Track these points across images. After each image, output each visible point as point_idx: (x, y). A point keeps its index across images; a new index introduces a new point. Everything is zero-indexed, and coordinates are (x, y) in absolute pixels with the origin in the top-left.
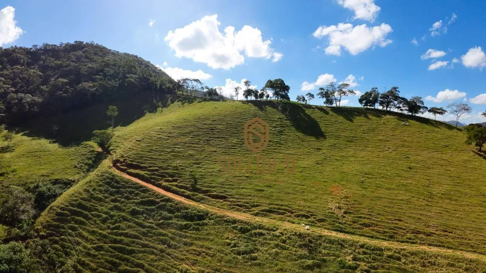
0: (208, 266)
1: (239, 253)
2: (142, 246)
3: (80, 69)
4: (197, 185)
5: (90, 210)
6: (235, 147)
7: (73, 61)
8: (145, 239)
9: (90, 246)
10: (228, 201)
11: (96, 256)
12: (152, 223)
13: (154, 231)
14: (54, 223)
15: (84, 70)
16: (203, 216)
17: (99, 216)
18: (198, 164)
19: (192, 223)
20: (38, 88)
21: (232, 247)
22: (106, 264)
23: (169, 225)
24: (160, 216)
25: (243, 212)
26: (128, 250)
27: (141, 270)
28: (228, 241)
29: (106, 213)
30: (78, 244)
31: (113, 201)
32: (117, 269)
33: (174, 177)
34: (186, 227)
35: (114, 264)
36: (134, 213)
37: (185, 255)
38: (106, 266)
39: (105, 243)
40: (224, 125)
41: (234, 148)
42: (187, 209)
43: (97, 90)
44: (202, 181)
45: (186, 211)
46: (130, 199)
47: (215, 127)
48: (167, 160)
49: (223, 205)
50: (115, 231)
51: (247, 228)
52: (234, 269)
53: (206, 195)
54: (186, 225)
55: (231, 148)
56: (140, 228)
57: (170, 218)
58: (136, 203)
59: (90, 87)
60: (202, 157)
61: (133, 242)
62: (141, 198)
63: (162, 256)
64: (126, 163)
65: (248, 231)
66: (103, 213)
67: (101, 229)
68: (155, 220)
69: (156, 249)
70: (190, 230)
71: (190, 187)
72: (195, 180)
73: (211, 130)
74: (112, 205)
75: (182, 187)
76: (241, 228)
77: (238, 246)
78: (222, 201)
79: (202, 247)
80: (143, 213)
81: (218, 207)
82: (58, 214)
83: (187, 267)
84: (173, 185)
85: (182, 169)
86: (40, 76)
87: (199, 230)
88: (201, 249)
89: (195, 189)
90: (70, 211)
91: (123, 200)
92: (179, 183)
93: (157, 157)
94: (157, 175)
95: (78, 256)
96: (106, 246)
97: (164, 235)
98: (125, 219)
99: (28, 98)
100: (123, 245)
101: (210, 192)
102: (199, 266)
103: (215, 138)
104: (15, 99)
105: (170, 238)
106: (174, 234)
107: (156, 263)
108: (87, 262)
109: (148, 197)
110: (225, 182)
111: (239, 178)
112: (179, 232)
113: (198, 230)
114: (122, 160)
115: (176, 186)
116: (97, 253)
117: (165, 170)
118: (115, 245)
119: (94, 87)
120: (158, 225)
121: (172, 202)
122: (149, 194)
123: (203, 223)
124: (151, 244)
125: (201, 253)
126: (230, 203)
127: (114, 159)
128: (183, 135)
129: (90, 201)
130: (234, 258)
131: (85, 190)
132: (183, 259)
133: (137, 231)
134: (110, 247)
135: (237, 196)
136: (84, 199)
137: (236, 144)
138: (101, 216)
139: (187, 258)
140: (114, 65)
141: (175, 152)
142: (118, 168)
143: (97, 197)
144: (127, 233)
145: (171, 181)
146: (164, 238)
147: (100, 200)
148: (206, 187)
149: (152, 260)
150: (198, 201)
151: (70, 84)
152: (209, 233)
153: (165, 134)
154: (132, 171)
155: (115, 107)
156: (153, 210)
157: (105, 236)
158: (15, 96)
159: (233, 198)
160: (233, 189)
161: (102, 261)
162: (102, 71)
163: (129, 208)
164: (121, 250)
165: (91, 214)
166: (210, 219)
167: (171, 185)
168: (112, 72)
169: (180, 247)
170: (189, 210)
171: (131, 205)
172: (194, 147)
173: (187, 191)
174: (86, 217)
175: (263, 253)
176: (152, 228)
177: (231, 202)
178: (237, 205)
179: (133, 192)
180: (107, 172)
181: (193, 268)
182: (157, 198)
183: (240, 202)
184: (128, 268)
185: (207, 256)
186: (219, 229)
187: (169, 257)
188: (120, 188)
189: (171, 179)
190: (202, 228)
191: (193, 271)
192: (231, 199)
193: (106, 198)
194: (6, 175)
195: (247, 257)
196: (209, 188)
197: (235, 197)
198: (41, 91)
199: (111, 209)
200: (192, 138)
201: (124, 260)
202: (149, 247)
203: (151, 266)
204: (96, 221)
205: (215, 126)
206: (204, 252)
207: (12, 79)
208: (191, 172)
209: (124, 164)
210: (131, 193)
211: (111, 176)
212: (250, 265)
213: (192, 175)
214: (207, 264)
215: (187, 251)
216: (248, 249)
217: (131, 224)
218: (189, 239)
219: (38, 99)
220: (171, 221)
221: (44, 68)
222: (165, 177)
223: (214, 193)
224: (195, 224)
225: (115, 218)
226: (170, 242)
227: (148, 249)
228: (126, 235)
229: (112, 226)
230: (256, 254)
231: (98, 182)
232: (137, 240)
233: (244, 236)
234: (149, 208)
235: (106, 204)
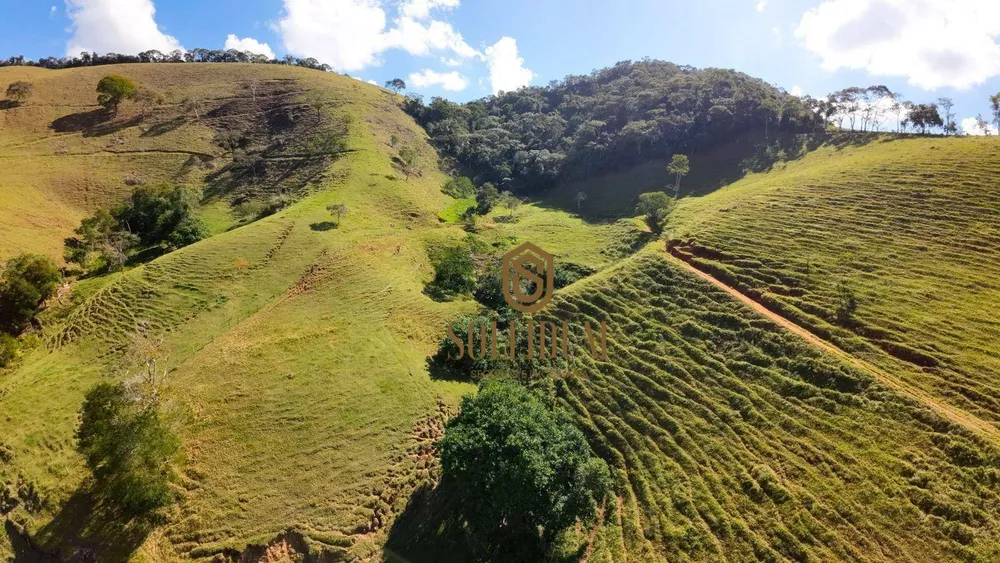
0: (828, 497)
1: (927, 506)
2: (685, 393)
3: (625, 103)
4: (853, 313)
5: (611, 309)
6: (987, 248)
7: (614, 94)
8: (697, 385)
9: (593, 361)
10: (938, 374)
11: (599, 379)
12: (721, 360)
13: (720, 376)
14: (551, 316)
15: (632, 102)
16: (854, 383)
17: (623, 321)
18: (867, 269)
19: (819, 389)
20: (560, 141)
21: (912, 483)
22: (610, 397)
23: (757, 375)
24: (742, 351)
25: (974, 413)
26: (656, 391)
27: (667, 433)
28: (908, 465)
29: (636, 319)
30: (577, 353)
31: (654, 303)
32: (624, 414)
33: (796, 286)
34: (799, 392)
35: (623, 403)
36: (689, 332)
37: (776, 448)
38: (608, 400)
39: (620, 365)
40: (956, 188)
41: (983, 251)
42: (816, 356)
43: (653, 133)
44: (871, 308)
45: (810, 359)
46: (688, 307)
47: (929, 191)
48: (784, 249)
49: (918, 379)
50: (643, 351)
51: (975, 454)
52: (897, 537)
53: (876, 344)
54: (800, 388)
55: (975, 249)
56: (691, 361)
57: (766, 364)
58: (697, 317)
59: (642, 129)
60: (881, 255)
61: (671, 381)
62: (711, 309)
63: (722, 429)
64: (692, 246)
65: (977, 462)
66: (632, 319)
67: (620, 342)
68: (728, 357)
69: (714, 410)
70: (809, 404)
71: (832, 314)
72: (852, 302)
73: (915, 196)
74: (652, 308)
75: (811, 310)
76: (957, 449)
77: (931, 488)
78: (921, 368)
79: (827, 449)
80: (705, 337)
81: (903, 379)
82: (560, 305)
83: (773, 473)
84: (789, 302)
85: (820, 272)
86: (563, 124)
87: (832, 411)
88: (824, 453)
89: (845, 320)
90: (581, 305)
91: (672, 305)
92: (805, 300)
93: (761, 241)
94: (755, 275)
95: (570, 370)
96: (621, 370)
97: (740, 391)
98: (667, 337)
99: (545, 155)
100: (651, 378)
101: (888, 338)
102: (804, 486)
103: (928, 217)
104: (525, 159)
105: (753, 401)
106: (765, 396)
107: (704, 436)
108: (580, 383)
109: (724, 311)
110: (941, 326)
111: (986, 326)
112: (779, 397)
113: (831, 409)
114: (685, 240)
115: (797, 305)
116: (600, 375)
117: (776, 268)
118: (636, 374)
119: (648, 128)
120: (733, 367)
121: (778, 332)
122: (729, 306)
123: (850, 398)
124: (706, 398)
125: (820, 461)
126: (943, 381)
127: (671, 238)
128: (834, 204)
129: (614, 296)
130: (909, 511)
131: (611, 280)
132: (769, 455)
133: (684, 364)
134: (626, 373)
135: (969, 370)
136: (606, 292)
137: (991, 240)
138: (627, 322)
139: (779, 456)
140: (688, 87)
141: (809, 237)
142: (675, 254)
143: (629, 292)
144: (665, 362)
145: (785, 293)
146: (740, 396)
147: (632, 297)
148: (879, 325)
149: (698, 425)
150: (849, 351)
151: (609, 128)
152: (858, 427)
153: (788, 200)
154: (701, 260)
155: (685, 157)
156: (730, 338)
157: (623, 355)
158: (526, 154)
159: (956, 371)
160: (961, 348)
161: (605, 390)
162: (665, 100)
163: (681, 322)
164: (645, 386)
165: (612, 317)
166: (872, 398)
167: (784, 300)
168: (683, 99)
169: (770, 427)
170: (820, 360)
171: (686, 317)
172: (862, 232)
173: (822, 321)
174: (601, 318)
175: (993, 534)
176: (719, 369)
177: (946, 378)
178: (963, 391)
179: (696, 296)
180: (654, 257)
181: (787, 482)
182: (744, 317)
183: (974, 385)
184: (645, 420)
185: (833, 474)
186: (891, 427)
187: (737, 436)
188: (671, 283)
189: (786, 288)
190: (843, 410)
191: (782, 487)
192: (949, 373)
193: (643, 296)
194: (501, 247)
195: (947, 524)
196: (889, 328)
197: (963, 368)
198: (564, 145)
199: (648, 315)
200: (858, 210)
201: (643, 404)
202: (700, 402)
203: (691, 435)
204: (616, 327)
205: (931, 189)
206: (830, 463)
207: (522, 133)
208: (844, 282)
209: (688, 247)
210: (691, 296)
211: (659, 263)
212: (944, 549)
213: (845, 290)
214: (825, 489)
215: (785, 443)
216: (956, 507)
217: (677, 348)
218: (801, 420)
219: (559, 156)
220: (765, 370)
221: (568, 113)
222: (773, 281)
223: (903, 345)
224: (824, 394)
225: (649, 330)
226: (749, 409)
227: (696, 404)
228: (662, 365)
229: (640, 342)
230: (974, 531)
231: (634, 270)
232: (680, 381)
233: (959, 471)
234: (721, 330)
235: (640, 306)
